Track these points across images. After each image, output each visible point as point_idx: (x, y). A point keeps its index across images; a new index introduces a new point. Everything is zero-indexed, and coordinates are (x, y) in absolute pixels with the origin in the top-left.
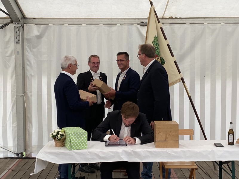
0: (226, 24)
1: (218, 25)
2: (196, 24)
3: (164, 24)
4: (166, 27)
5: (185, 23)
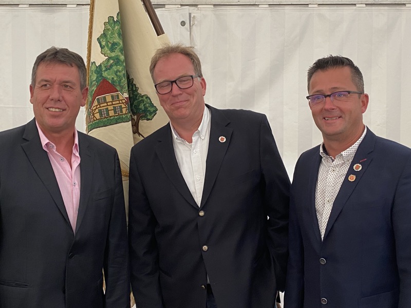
1: (347, 11)
3: (199, 6)
4: (204, 14)
5: (256, 4)
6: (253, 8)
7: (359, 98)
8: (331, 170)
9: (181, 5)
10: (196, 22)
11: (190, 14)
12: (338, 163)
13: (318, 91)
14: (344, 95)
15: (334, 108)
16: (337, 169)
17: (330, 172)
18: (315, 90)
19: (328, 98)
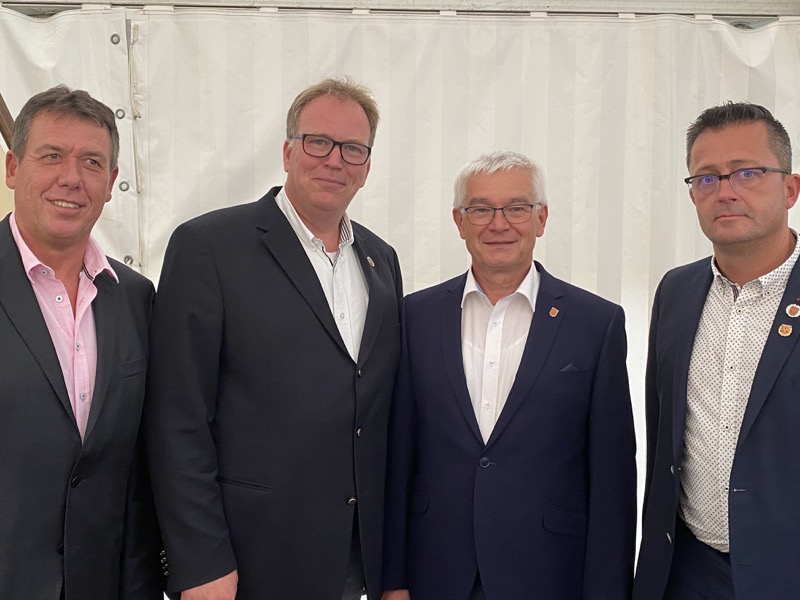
0: (463, 18)
1: (423, 23)
2: (311, 13)
3: (146, 8)
4: (156, 22)
5: (255, 5)
6: (249, 12)
7: (783, 179)
8: (734, 311)
9: (113, 5)
10: (140, 37)
11: (128, 22)
12: (750, 297)
13: (706, 168)
14: (755, 173)
15: (735, 197)
16: (745, 308)
17: (733, 315)
18: (701, 164)
19: (724, 181)
